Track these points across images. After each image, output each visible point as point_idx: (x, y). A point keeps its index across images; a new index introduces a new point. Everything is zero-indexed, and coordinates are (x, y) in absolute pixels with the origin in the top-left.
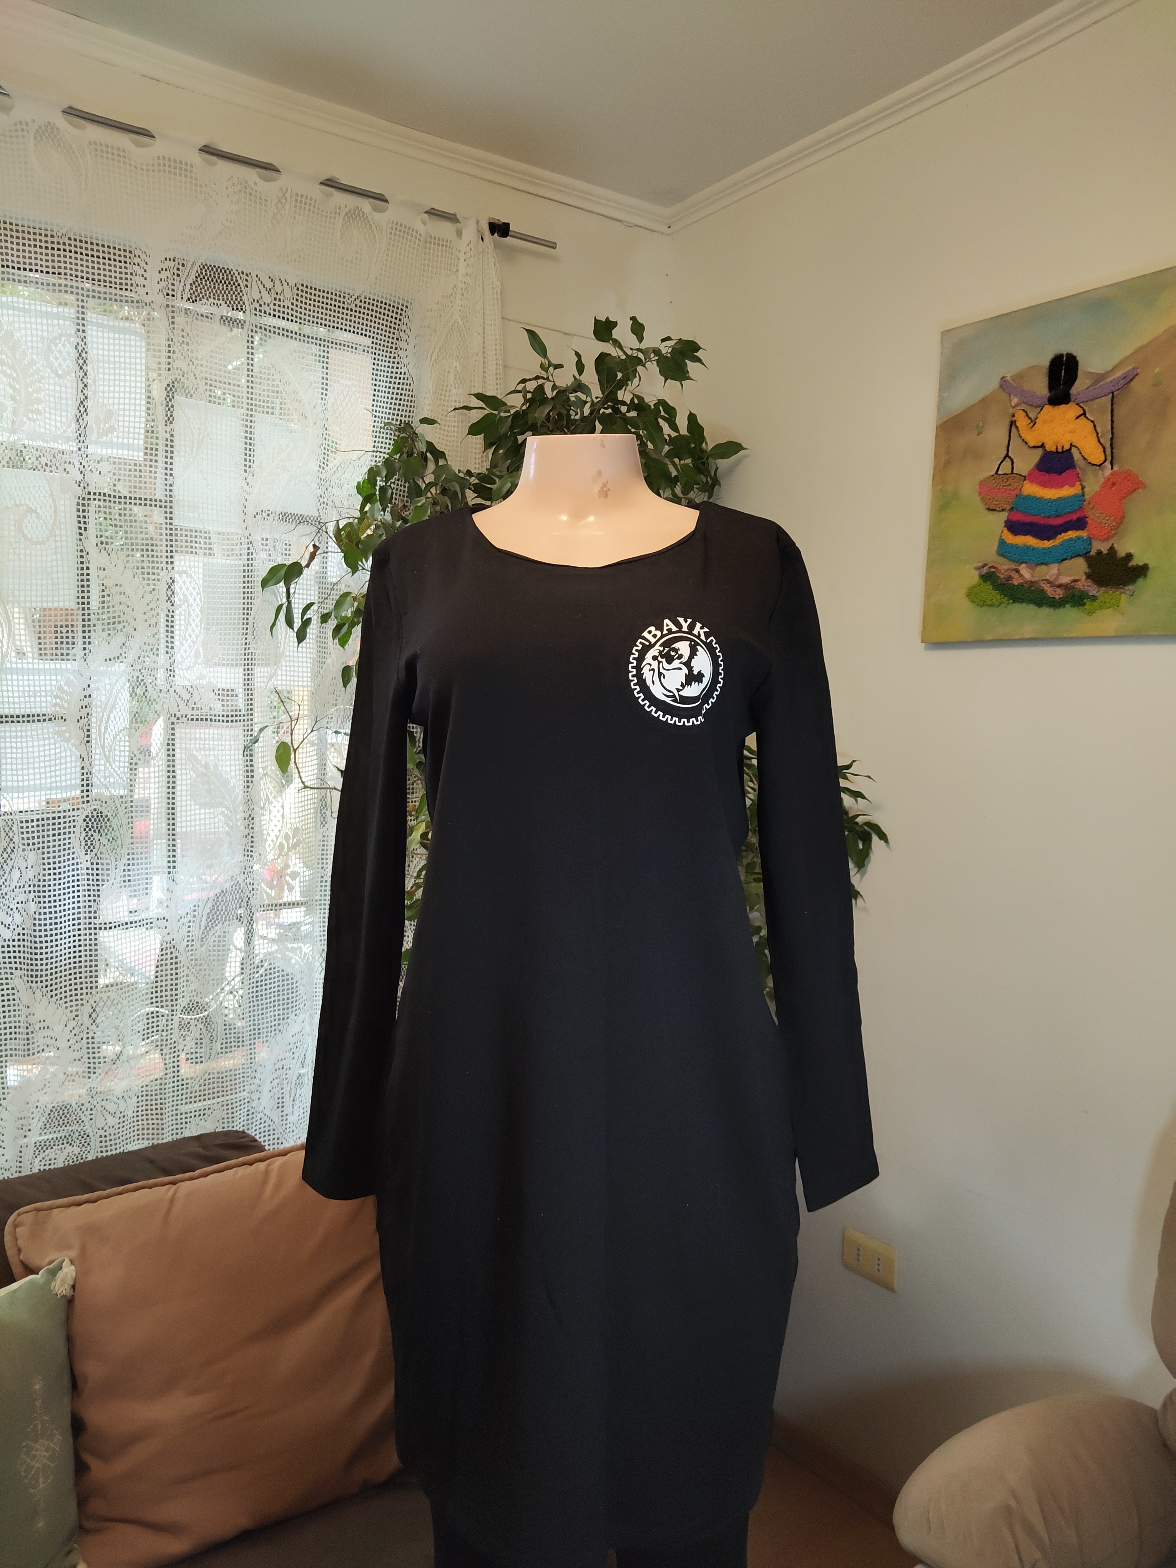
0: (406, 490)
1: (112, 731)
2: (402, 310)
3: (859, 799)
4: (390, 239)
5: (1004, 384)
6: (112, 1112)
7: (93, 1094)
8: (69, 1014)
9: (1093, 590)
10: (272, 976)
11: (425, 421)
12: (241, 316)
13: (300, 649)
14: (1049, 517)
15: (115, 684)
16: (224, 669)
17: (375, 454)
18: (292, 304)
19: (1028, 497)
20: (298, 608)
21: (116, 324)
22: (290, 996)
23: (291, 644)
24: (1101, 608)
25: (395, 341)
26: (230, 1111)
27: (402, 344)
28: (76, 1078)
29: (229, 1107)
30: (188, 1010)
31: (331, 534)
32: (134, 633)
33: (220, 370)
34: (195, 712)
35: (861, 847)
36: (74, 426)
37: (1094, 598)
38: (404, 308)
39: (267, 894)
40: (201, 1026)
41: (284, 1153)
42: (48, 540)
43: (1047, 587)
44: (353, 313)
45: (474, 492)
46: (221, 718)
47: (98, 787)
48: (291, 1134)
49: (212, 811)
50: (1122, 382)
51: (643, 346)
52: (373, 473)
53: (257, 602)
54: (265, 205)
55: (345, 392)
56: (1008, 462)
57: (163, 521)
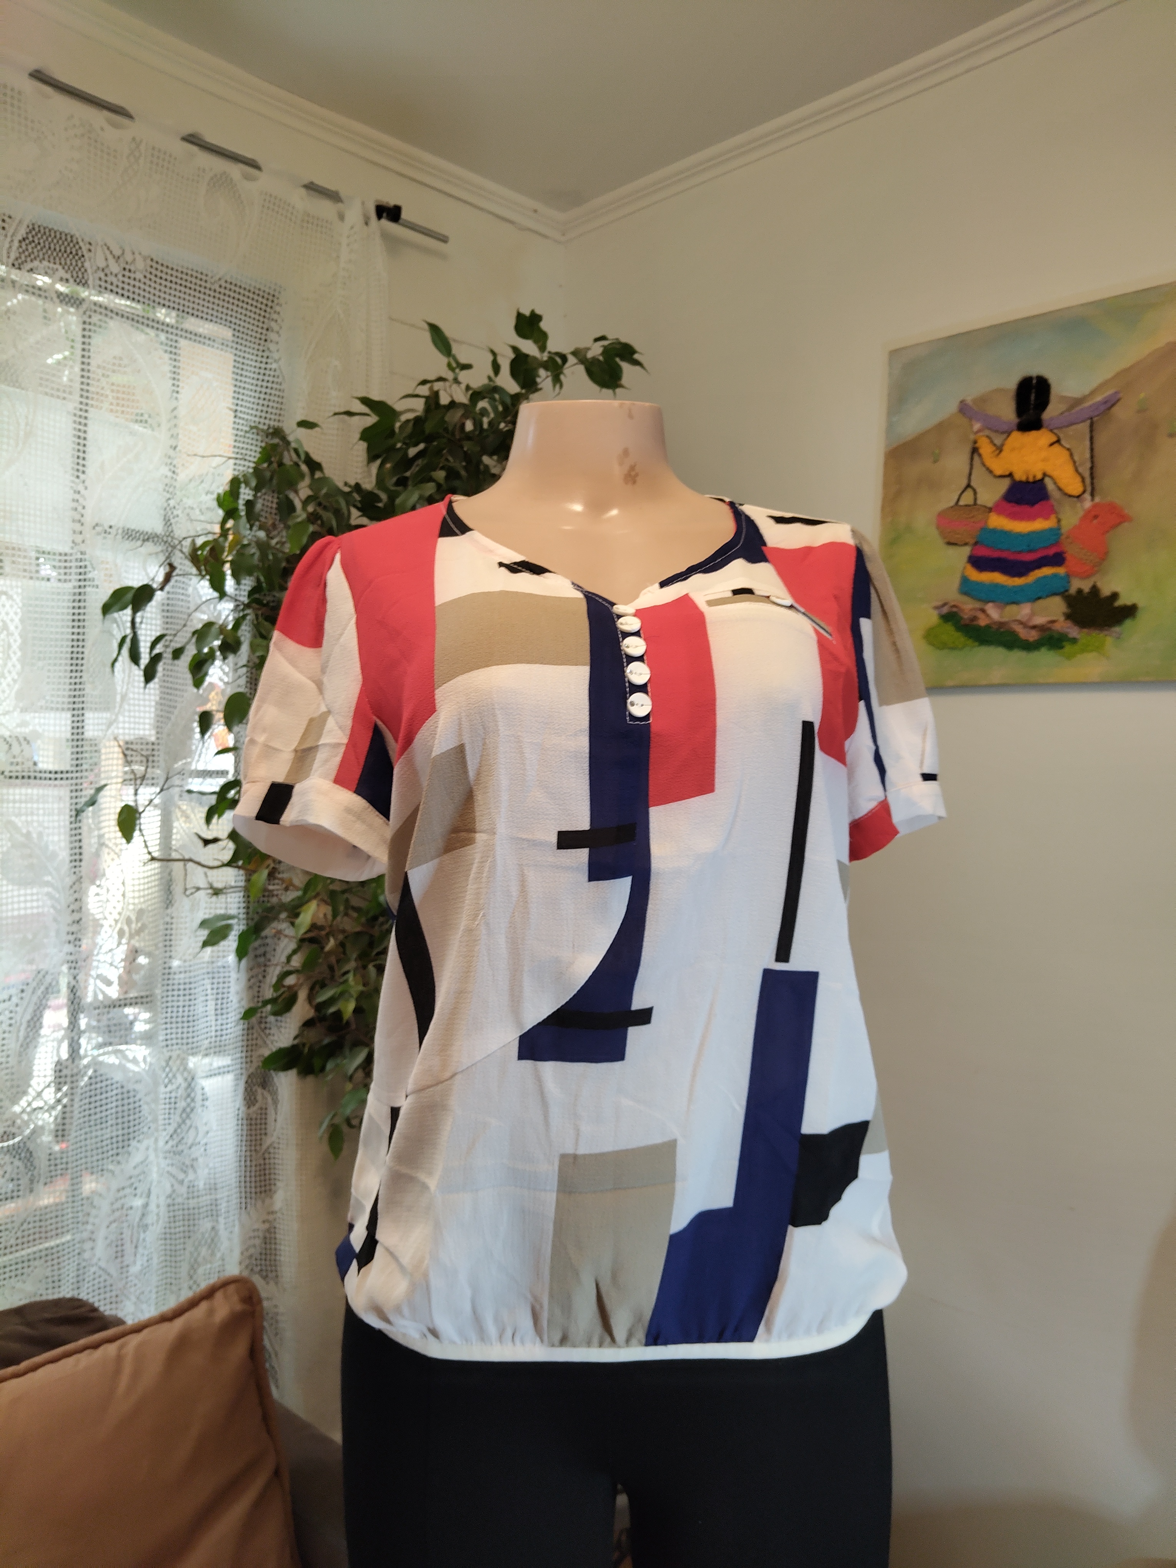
0: (275, 506)
2: (274, 296)
4: (262, 212)
5: (964, 409)
9: (1073, 631)
10: (109, 1094)
11: (303, 424)
12: (80, 291)
13: (147, 691)
14: (1020, 552)
16: (52, 715)
17: (238, 462)
18: (145, 277)
19: (994, 531)
20: (145, 641)
22: (131, 1118)
23: (136, 684)
24: (1083, 651)
25: (264, 332)
26: (56, 1267)
27: (272, 336)
29: (55, 1262)
31: (187, 554)
34: (14, 768)
37: (1074, 641)
38: (276, 294)
39: (103, 993)
40: (17, 1163)
41: (138, 1329)
43: (1019, 629)
44: (217, 295)
45: (358, 509)
46: (48, 775)
48: (132, 1289)
49: (35, 891)
50: (1102, 408)
52: (235, 483)
53: (93, 632)
54: (115, 157)
56: (969, 494)
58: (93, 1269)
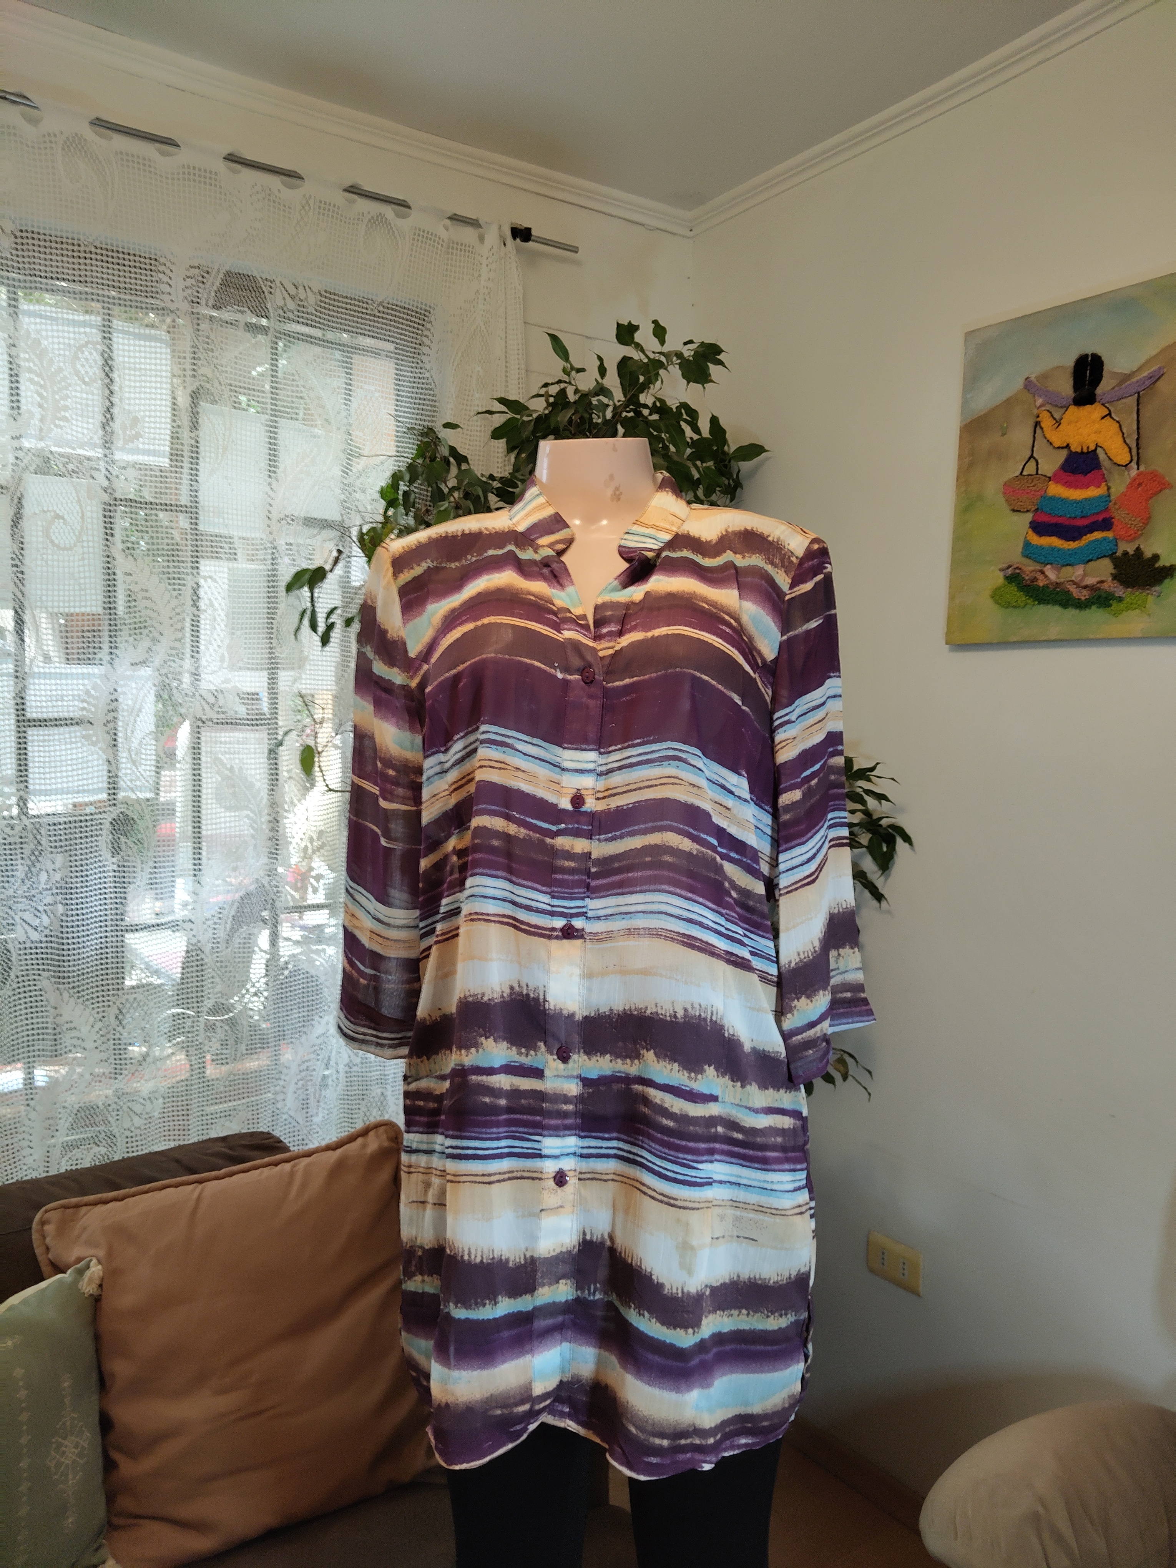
0: (429, 494)
1: (138, 734)
2: (425, 315)
3: (883, 801)
4: (413, 245)
5: (1028, 384)
6: (138, 1113)
7: (120, 1095)
8: (96, 1016)
9: (1119, 591)
10: (296, 978)
11: (448, 425)
12: (264, 322)
13: (324, 653)
14: (1075, 518)
15: (141, 688)
16: (249, 673)
17: (398, 458)
18: (316, 310)
19: (1053, 498)
20: (322, 613)
21: (142, 331)
22: (315, 998)
23: (315, 648)
24: (1127, 609)
25: (418, 347)
26: (255, 1112)
27: (425, 349)
28: (103, 1079)
29: (255, 1108)
30: (213, 1011)
31: (355, 539)
32: (161, 638)
33: (245, 377)
34: (221, 716)
35: (885, 849)
36: (101, 432)
37: (1120, 599)
38: (427, 313)
39: (292, 896)
40: (226, 1027)
41: (309, 1154)
42: (75, 546)
44: (377, 319)
45: (497, 496)
46: (246, 722)
47: (124, 790)
48: (315, 1136)
49: (237, 813)
50: (1148, 383)
51: (666, 349)
52: (396, 477)
53: (282, 606)
54: (290, 213)
55: (368, 397)
56: (1032, 463)
57: (187, 526)
58: (284, 1117)
